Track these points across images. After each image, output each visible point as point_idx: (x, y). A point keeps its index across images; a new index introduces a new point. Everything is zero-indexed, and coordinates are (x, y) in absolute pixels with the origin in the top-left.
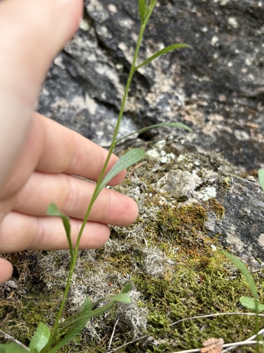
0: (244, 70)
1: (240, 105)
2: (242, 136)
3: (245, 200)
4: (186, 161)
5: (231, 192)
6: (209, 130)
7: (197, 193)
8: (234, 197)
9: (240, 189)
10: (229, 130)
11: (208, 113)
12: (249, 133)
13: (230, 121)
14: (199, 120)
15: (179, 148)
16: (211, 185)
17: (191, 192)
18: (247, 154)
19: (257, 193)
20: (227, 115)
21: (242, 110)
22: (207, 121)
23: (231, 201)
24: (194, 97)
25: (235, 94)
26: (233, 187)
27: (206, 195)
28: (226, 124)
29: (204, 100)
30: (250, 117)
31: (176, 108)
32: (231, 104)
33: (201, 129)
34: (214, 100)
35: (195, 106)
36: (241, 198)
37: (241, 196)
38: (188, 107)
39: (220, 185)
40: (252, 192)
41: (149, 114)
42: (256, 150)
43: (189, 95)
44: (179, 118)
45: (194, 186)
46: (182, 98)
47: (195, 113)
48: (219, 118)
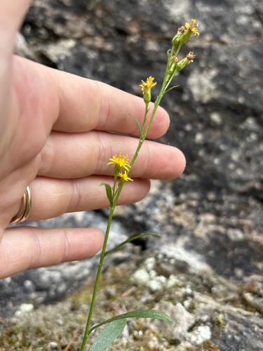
0: (231, 166)
1: (231, 203)
2: (236, 235)
3: (242, 339)
4: (177, 286)
5: (226, 331)
6: (201, 231)
7: (189, 334)
8: (230, 336)
9: (235, 327)
10: (222, 229)
11: (197, 213)
12: (242, 230)
13: (222, 220)
14: (189, 221)
15: (169, 268)
16: (205, 323)
17: (183, 334)
18: (242, 255)
19: (254, 332)
20: (218, 214)
21: (233, 207)
22: (198, 222)
23: (227, 342)
24: (183, 196)
25: (224, 191)
26: (227, 326)
27: (199, 337)
28: (217, 223)
29: (192, 199)
30: (242, 213)
31: (164, 210)
32: (221, 202)
33: (192, 230)
34: (203, 198)
35: (184, 206)
36: (238, 338)
37: (237, 335)
38: (177, 209)
39: (214, 324)
40: (249, 330)
41: (138, 218)
42: (252, 250)
43: (177, 194)
44: (169, 220)
45: (186, 326)
46: (170, 199)
47: (184, 213)
48: (210, 217)
